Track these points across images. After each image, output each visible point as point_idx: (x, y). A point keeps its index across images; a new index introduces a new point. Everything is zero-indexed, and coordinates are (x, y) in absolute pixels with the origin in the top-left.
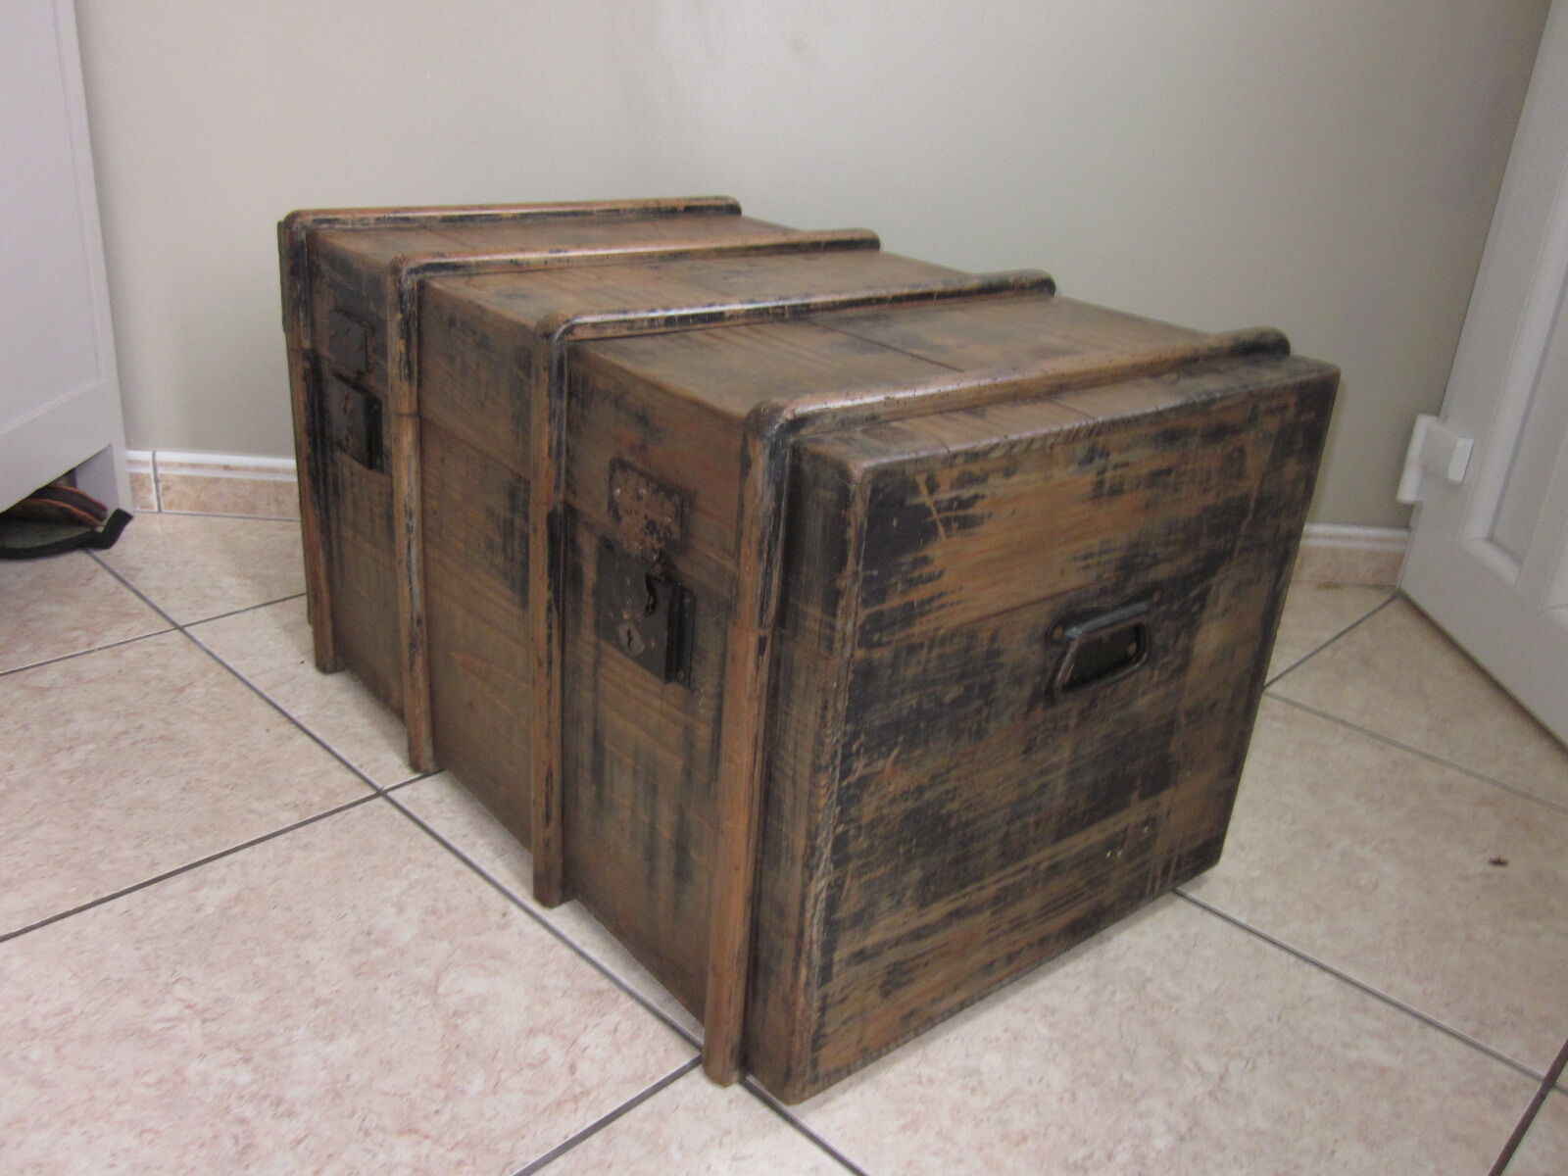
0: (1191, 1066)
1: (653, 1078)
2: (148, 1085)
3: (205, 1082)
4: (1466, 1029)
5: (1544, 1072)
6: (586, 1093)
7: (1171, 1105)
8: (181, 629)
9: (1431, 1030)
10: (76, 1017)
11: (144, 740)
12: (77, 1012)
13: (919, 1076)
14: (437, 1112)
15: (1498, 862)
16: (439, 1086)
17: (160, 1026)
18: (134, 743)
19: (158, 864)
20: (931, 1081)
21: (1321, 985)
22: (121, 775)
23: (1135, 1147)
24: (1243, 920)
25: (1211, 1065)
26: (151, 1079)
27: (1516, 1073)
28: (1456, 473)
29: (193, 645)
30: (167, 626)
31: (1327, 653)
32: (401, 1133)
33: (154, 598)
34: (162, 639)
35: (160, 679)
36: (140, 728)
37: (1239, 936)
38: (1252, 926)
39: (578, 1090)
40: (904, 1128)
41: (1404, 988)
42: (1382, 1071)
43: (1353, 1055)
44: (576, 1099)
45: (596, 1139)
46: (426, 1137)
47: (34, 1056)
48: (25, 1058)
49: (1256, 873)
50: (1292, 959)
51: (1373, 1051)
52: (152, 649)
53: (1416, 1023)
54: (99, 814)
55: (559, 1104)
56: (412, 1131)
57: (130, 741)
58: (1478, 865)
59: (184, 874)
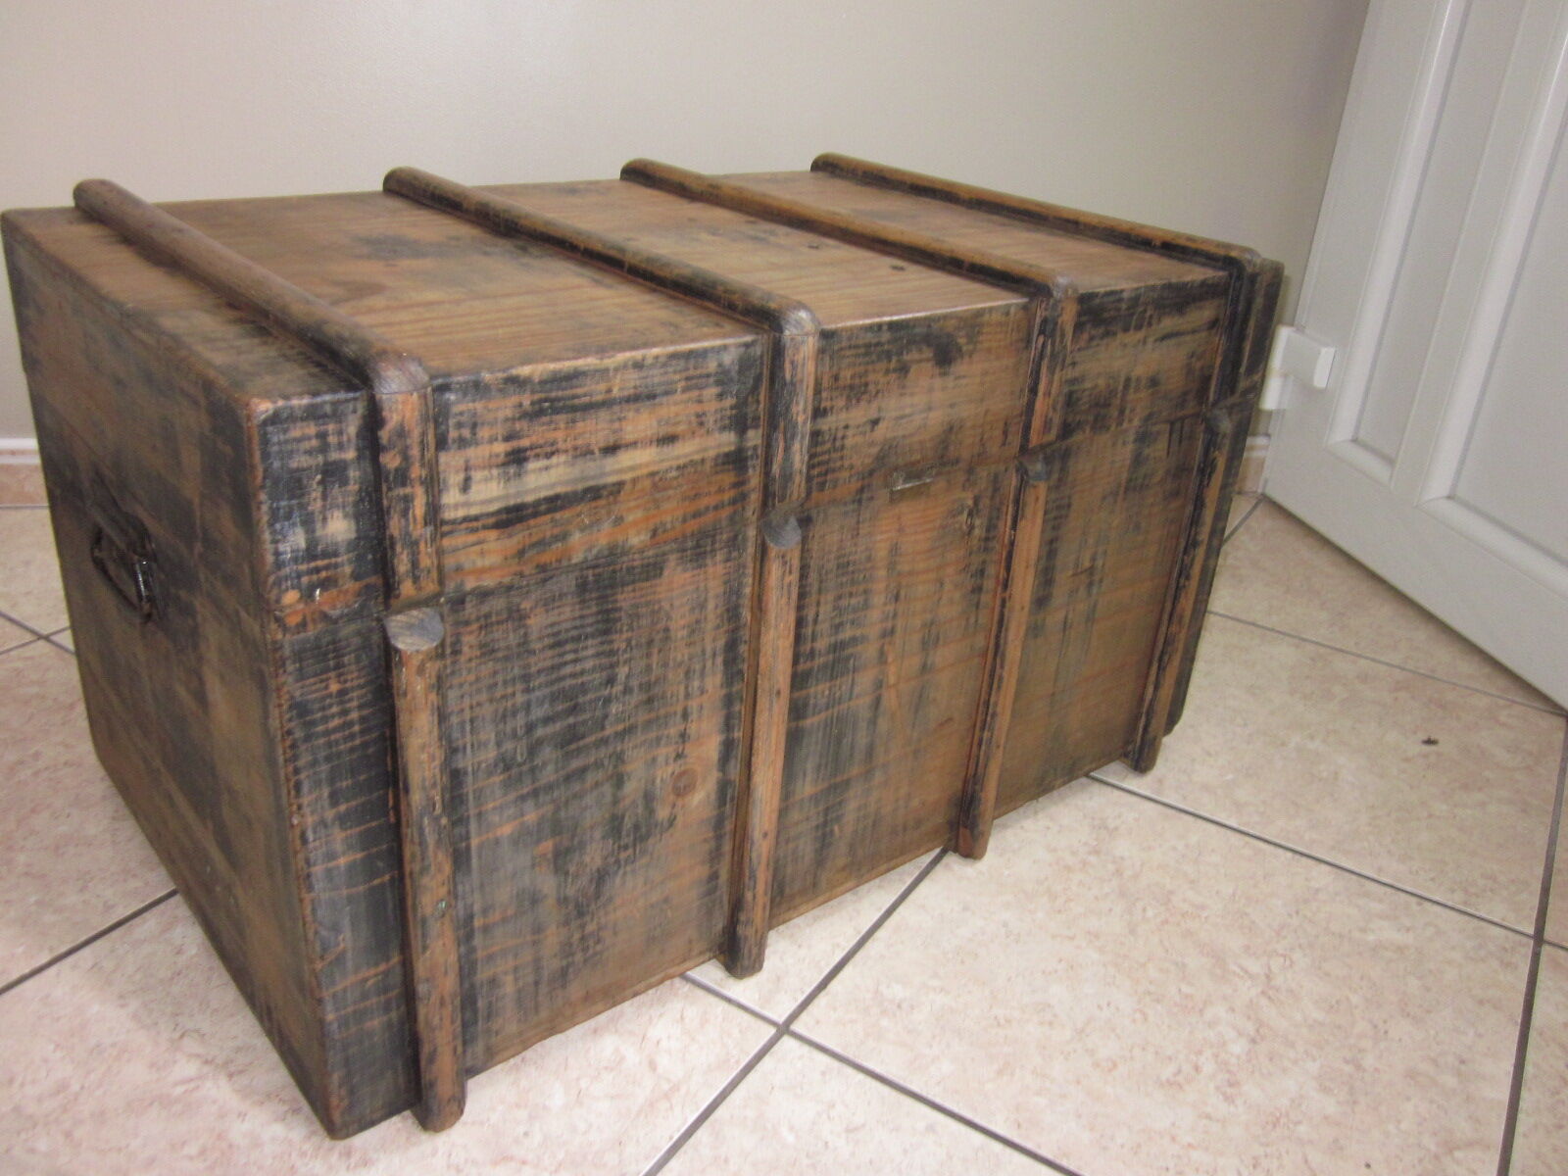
0: (1238, 970)
1: (737, 1062)
2: (191, 1158)
3: (256, 1143)
4: (1456, 899)
5: (1531, 931)
6: (675, 1088)
7: (1233, 1010)
8: (47, 638)
9: (1428, 905)
10: (76, 1097)
11: (46, 769)
12: (75, 1087)
13: (996, 1018)
14: (526, 1134)
15: (1429, 742)
16: (518, 1106)
17: (180, 1090)
18: (36, 774)
19: (113, 906)
20: (1008, 1021)
21: (1322, 876)
22: (33, 811)
23: (1216, 1056)
24: (1234, 824)
25: (1255, 967)
26: (192, 1149)
27: (1511, 934)
28: (1319, 380)
30: (28, 637)
32: (495, 1163)
34: (28, 652)
36: (37, 756)
37: (1235, 838)
38: (1242, 828)
39: (666, 1087)
40: (1000, 1072)
41: (1393, 870)
42: (1401, 949)
43: (1371, 937)
44: (667, 1096)
45: (702, 1134)
46: (524, 1163)
47: (42, 1145)
48: (32, 1151)
50: (1289, 854)
51: (1388, 933)
52: (19, 664)
53: (1414, 900)
54: (22, 858)
55: (652, 1104)
56: (507, 1158)
57: (29, 772)
58: (1416, 748)
59: (146, 915)
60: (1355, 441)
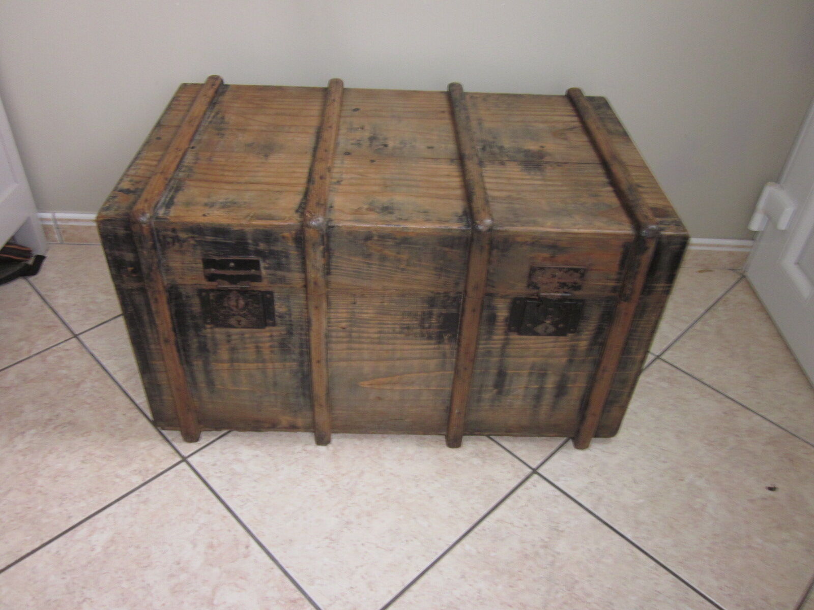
8: (77, 337)
15: (771, 489)
28: (783, 225)
29: (84, 350)
30: (69, 335)
31: (698, 326)
33: (62, 313)
34: (67, 345)
35: (66, 377)
38: (634, 541)
49: (641, 501)
52: (61, 354)
60: (797, 263)
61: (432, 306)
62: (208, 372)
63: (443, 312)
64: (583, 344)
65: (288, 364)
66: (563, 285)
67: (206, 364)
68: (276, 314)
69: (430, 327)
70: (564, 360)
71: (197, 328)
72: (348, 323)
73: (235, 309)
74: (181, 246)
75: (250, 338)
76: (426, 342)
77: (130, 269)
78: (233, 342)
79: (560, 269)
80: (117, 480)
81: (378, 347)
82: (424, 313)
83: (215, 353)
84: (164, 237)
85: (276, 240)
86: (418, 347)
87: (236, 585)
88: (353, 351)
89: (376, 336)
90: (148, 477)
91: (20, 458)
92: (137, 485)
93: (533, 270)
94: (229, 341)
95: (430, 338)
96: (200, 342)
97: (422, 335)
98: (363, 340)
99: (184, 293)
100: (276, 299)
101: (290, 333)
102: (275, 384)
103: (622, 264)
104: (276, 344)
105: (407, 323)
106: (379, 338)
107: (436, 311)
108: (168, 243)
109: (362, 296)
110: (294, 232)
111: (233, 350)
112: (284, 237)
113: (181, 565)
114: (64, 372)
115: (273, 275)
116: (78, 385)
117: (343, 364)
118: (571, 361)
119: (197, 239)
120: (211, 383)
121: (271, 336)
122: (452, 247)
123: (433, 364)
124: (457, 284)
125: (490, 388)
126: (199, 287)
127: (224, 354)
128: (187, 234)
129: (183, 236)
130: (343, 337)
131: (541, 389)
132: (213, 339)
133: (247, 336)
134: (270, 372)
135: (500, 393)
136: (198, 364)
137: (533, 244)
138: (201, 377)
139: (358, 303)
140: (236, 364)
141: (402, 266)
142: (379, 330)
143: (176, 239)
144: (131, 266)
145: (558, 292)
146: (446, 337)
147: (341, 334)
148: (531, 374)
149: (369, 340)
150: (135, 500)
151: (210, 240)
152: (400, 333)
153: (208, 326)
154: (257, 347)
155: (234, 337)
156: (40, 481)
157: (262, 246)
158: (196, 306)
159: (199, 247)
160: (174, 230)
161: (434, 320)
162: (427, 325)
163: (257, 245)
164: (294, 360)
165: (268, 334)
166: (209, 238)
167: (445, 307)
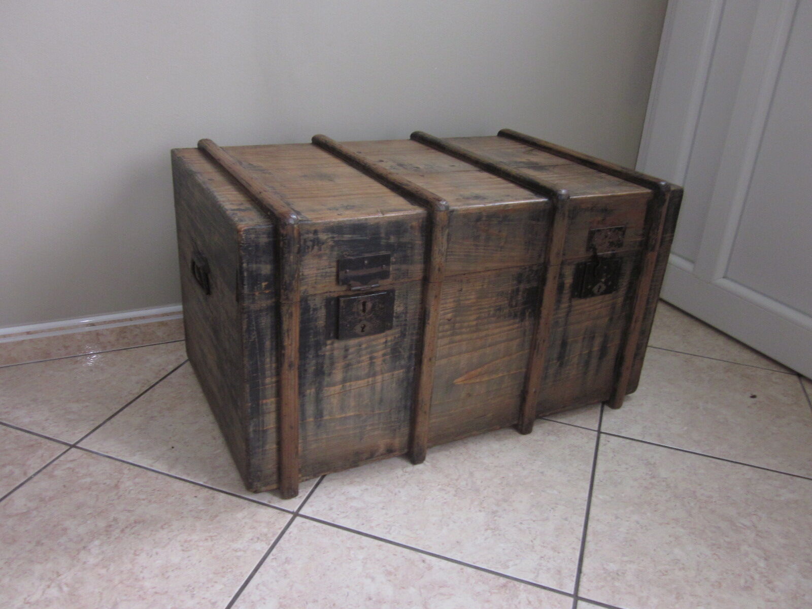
61: (520, 282)
62: (318, 400)
63: (527, 287)
64: (620, 300)
65: (396, 372)
66: (612, 244)
67: (319, 390)
68: (395, 314)
69: (516, 305)
70: (607, 319)
71: (318, 346)
72: (454, 313)
73: (362, 314)
74: (320, 250)
75: (366, 348)
76: (512, 321)
77: (264, 284)
78: (350, 357)
79: (610, 230)
80: (239, 554)
81: (475, 335)
82: (513, 291)
83: (330, 374)
84: (305, 241)
85: (405, 231)
86: (505, 329)
87: (442, 594)
88: (455, 344)
89: (474, 323)
90: (272, 540)
91: (103, 571)
92: (265, 551)
93: (591, 235)
94: (345, 357)
95: (515, 316)
96: (317, 364)
97: (510, 315)
98: (464, 330)
99: (312, 306)
100: (396, 298)
101: (403, 335)
102: (381, 400)
103: (646, 221)
104: (389, 350)
105: (500, 303)
106: (477, 325)
107: (522, 287)
108: (308, 247)
109: (468, 281)
110: (421, 221)
111: (348, 367)
112: (412, 227)
113: (374, 599)
114: (88, 480)
115: (398, 269)
116: (117, 486)
117: (444, 362)
118: (611, 319)
119: (336, 239)
120: (319, 414)
121: (386, 342)
122: (538, 220)
123: (515, 344)
124: (540, 256)
125: (555, 361)
126: (327, 295)
127: (338, 375)
128: (327, 235)
129: (323, 237)
130: (447, 331)
131: (590, 352)
132: (331, 358)
133: (364, 346)
134: (378, 386)
135: (561, 365)
136: (310, 392)
137: (592, 210)
138: (310, 409)
139: (464, 289)
140: (348, 384)
141: (502, 244)
142: (478, 316)
143: (317, 242)
144: (265, 281)
145: (608, 251)
146: (527, 314)
147: (447, 327)
148: (584, 338)
149: (468, 330)
150: (274, 564)
151: (348, 239)
152: (494, 316)
153: (329, 342)
154: (371, 358)
155: (351, 350)
156: (147, 584)
157: (392, 239)
158: (321, 319)
159: (336, 248)
160: (316, 232)
161: (520, 298)
162: (514, 303)
163: (389, 239)
164: (402, 367)
165: (384, 340)
166: (347, 237)
167: (529, 282)
